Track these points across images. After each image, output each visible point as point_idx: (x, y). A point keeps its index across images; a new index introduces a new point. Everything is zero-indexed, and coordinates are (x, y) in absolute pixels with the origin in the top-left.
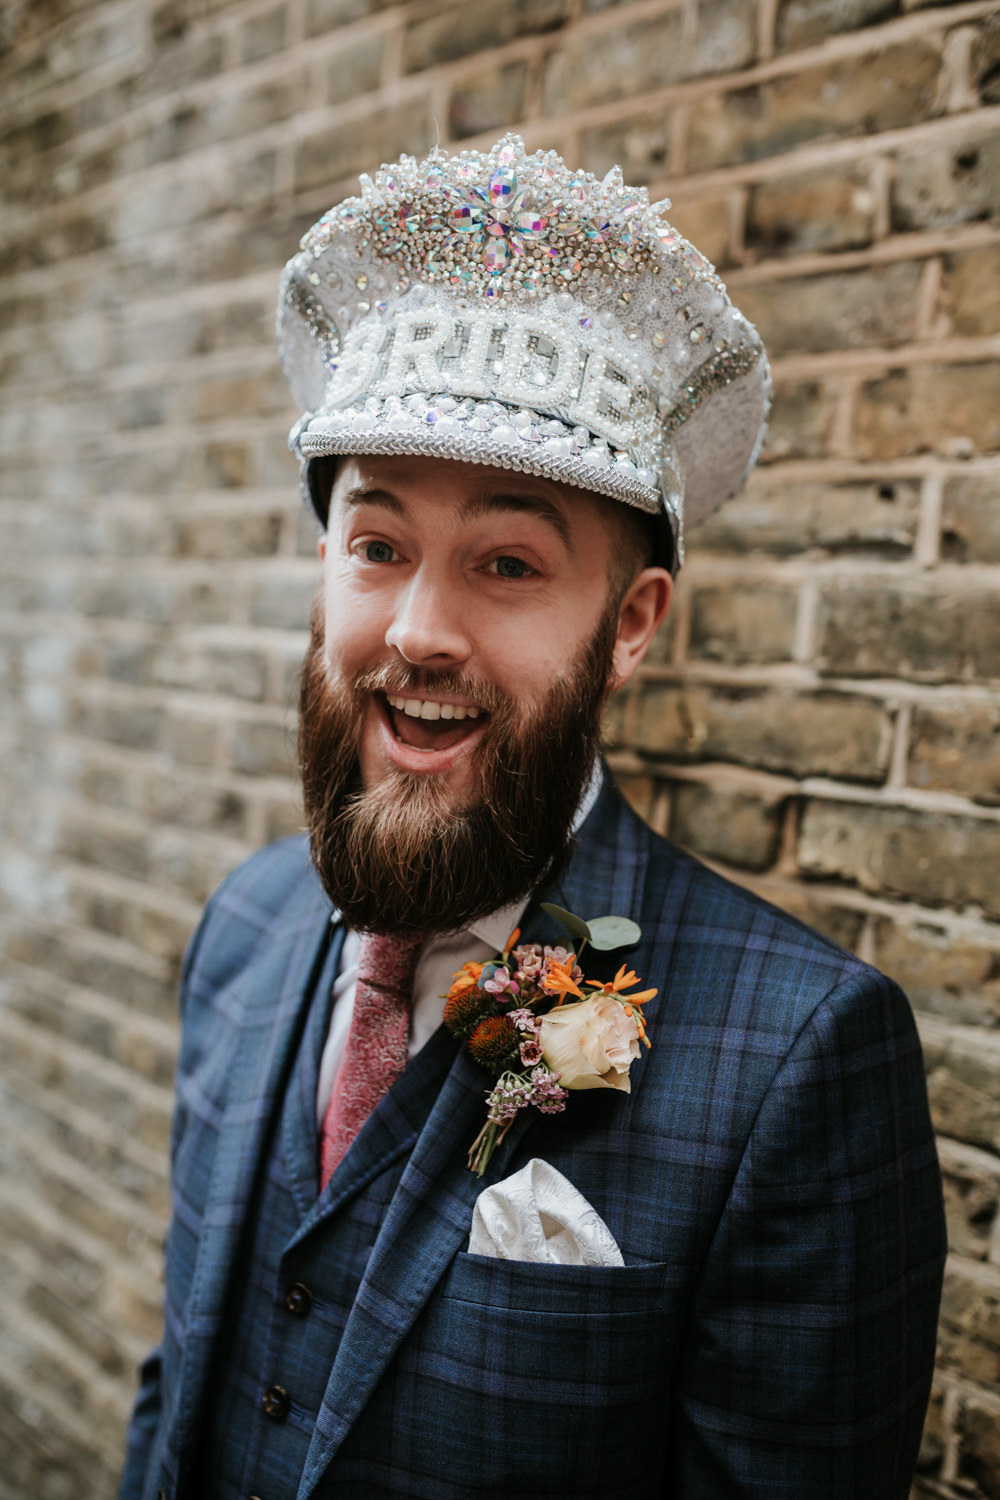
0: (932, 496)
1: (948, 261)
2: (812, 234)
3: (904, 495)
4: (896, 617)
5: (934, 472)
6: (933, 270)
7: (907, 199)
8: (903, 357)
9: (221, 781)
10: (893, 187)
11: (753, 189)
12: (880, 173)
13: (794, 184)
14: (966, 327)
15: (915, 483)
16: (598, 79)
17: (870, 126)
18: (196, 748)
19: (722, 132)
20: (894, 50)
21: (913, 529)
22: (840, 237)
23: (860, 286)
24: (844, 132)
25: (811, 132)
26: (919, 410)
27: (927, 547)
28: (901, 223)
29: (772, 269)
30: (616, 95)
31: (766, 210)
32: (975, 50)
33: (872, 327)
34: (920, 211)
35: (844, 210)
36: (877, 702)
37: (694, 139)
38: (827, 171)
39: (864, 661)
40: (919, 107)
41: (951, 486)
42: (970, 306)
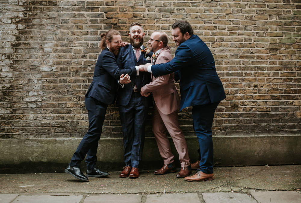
0: (147, 32)
1: (147, 20)
2: (138, 17)
3: (146, 32)
4: (146, 38)
5: (148, 31)
6: (146, 20)
7: (144, 16)
8: (145, 25)
9: (82, 54)
10: (143, 15)
11: (134, 14)
12: (143, 14)
13: (137, 14)
14: (148, 23)
15: (146, 31)
16: (121, 4)
17: (142, 12)
18: (79, 52)
19: (131, 10)
20: (143, 8)
21: (147, 34)
22: (140, 17)
23: (142, 20)
24: (140, 12)
25: (138, 11)
26: (146, 28)
27: (147, 35)
28: (144, 17)
29: (136, 19)
30: (122, 6)
31: (135, 15)
32: (148, 9)
33: (143, 23)
34: (145, 17)
35: (141, 16)
36: (146, 43)
37: (129, 10)
38: (139, 14)
39: (144, 41)
40: (144, 11)
41: (149, 31)
42: (149, 22)
